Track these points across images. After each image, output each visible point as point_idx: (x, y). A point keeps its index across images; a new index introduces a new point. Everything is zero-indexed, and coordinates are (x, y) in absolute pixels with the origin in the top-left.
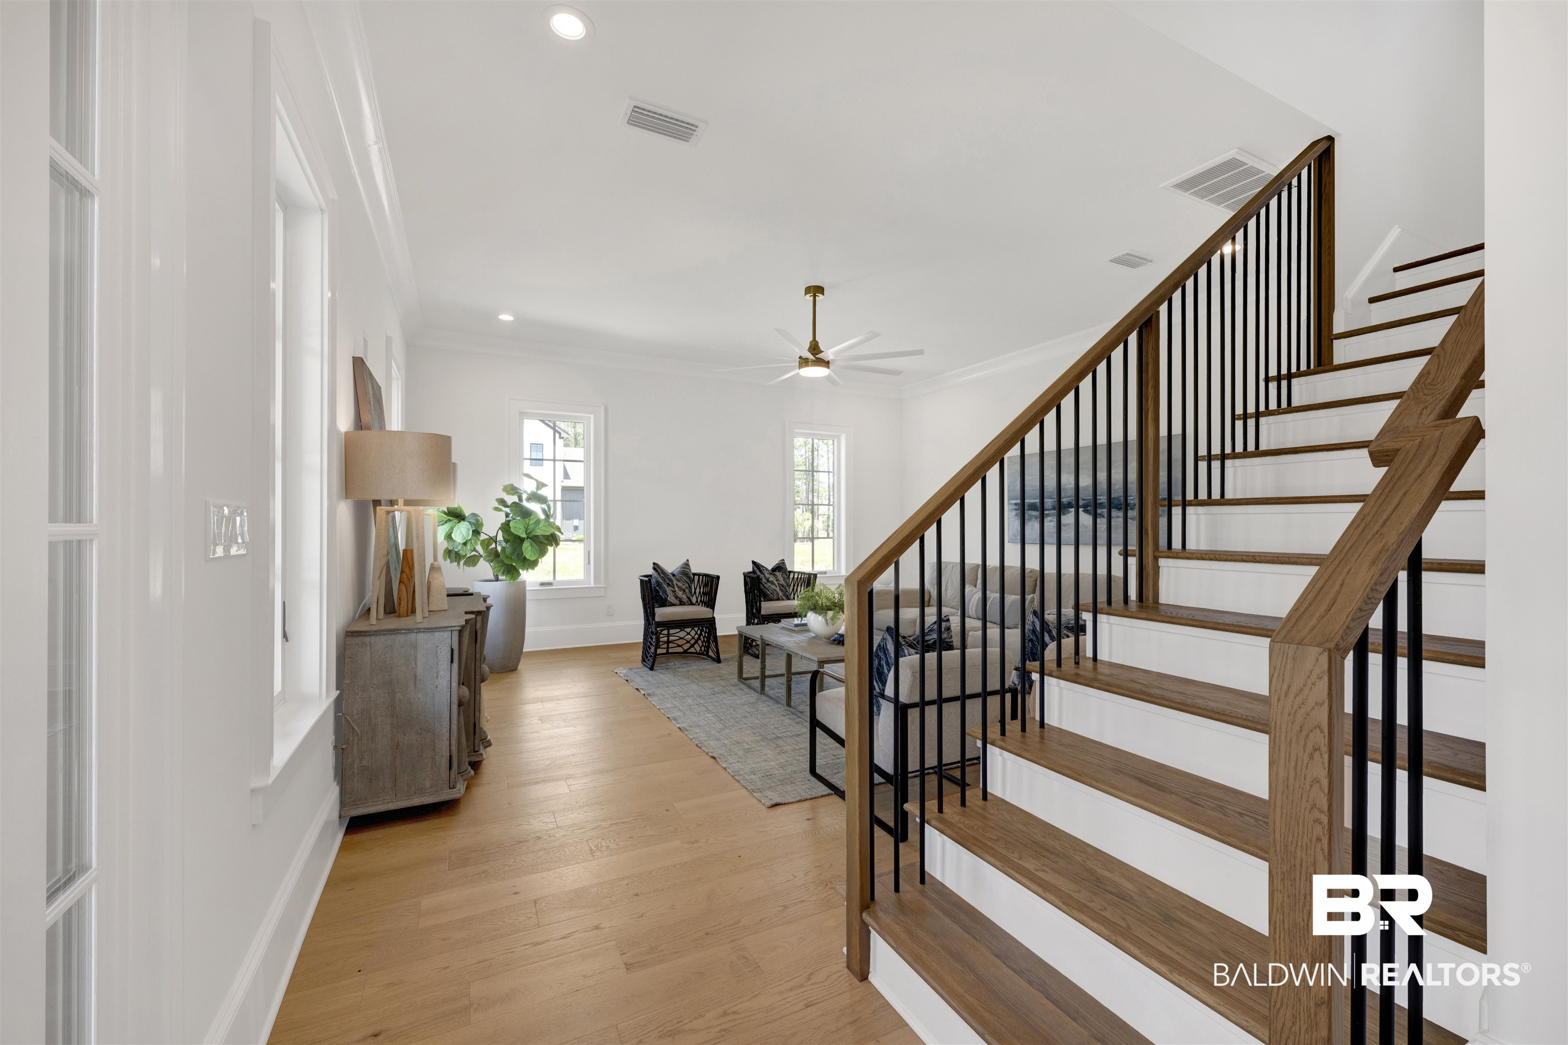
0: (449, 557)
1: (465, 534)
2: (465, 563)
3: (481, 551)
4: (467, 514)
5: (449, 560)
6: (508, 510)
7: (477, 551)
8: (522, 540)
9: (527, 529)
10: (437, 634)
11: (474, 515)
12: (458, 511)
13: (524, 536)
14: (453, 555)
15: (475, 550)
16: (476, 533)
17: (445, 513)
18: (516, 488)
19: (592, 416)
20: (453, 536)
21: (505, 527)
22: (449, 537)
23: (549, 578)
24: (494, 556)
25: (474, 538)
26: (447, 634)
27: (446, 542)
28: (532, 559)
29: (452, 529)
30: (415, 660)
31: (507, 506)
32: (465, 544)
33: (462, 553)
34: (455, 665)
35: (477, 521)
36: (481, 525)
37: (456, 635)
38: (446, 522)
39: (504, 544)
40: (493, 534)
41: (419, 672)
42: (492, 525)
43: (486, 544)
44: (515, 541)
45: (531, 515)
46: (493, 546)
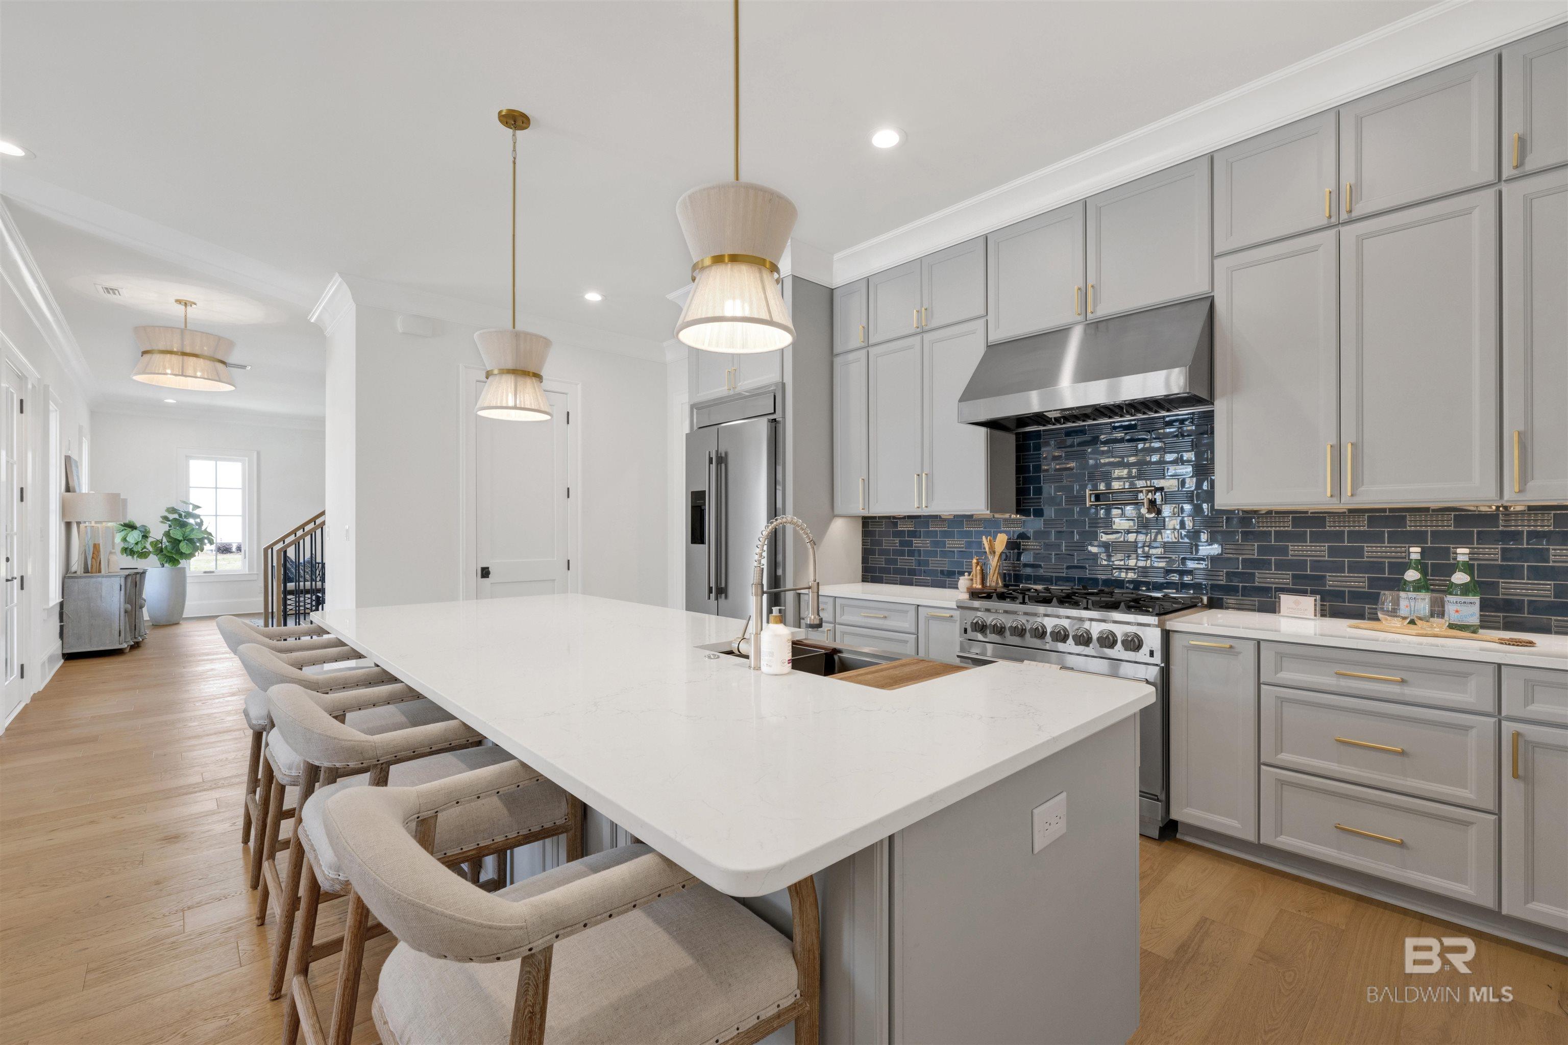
0: (126, 553)
1: (136, 538)
2: (138, 557)
3: (151, 549)
4: (138, 526)
5: (125, 555)
6: (170, 523)
7: (147, 549)
8: (180, 541)
9: (184, 535)
10: (112, 578)
11: (143, 526)
12: (132, 524)
13: (181, 538)
14: (128, 551)
15: (145, 547)
16: (145, 537)
17: (122, 525)
18: (176, 510)
19: (247, 458)
20: (127, 539)
21: (167, 534)
22: (124, 540)
23: (213, 569)
24: (159, 551)
25: (143, 540)
26: (118, 579)
27: (122, 543)
28: (187, 552)
29: (127, 534)
30: (101, 589)
31: (169, 521)
32: (137, 544)
33: (135, 549)
34: (123, 592)
35: (146, 530)
36: (149, 532)
37: (123, 580)
38: (122, 530)
39: (167, 544)
40: (159, 538)
41: (104, 594)
42: (158, 531)
43: (155, 544)
44: (175, 542)
45: (187, 526)
46: (160, 545)
